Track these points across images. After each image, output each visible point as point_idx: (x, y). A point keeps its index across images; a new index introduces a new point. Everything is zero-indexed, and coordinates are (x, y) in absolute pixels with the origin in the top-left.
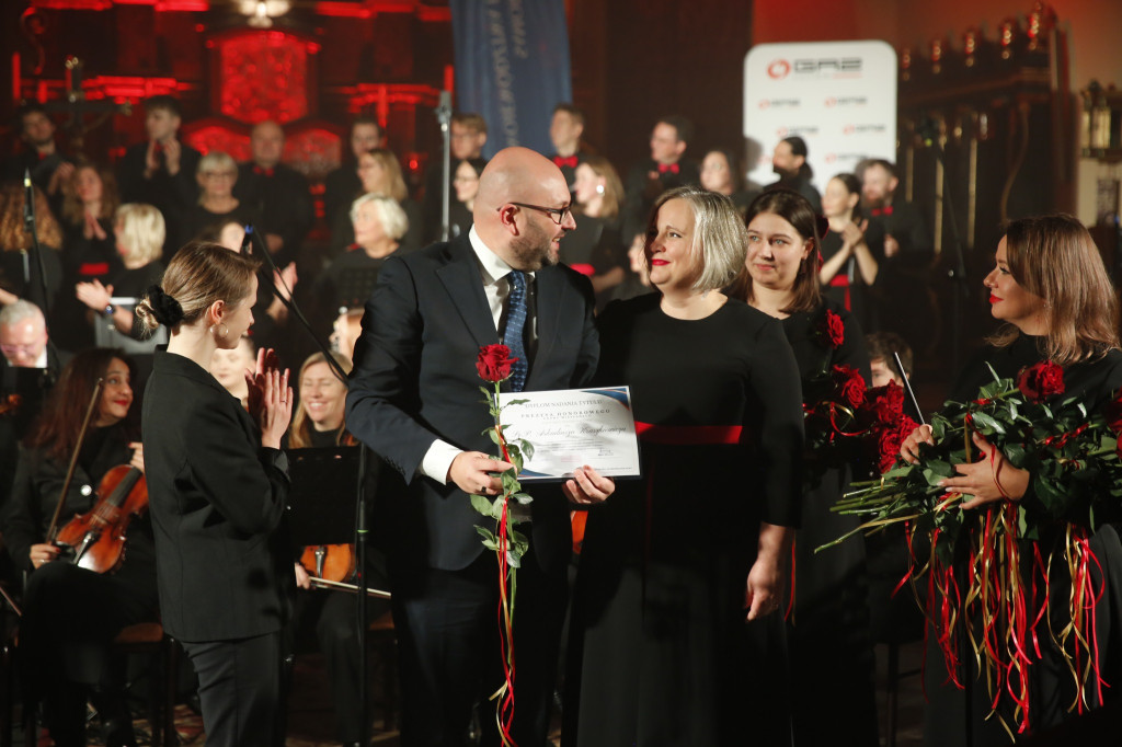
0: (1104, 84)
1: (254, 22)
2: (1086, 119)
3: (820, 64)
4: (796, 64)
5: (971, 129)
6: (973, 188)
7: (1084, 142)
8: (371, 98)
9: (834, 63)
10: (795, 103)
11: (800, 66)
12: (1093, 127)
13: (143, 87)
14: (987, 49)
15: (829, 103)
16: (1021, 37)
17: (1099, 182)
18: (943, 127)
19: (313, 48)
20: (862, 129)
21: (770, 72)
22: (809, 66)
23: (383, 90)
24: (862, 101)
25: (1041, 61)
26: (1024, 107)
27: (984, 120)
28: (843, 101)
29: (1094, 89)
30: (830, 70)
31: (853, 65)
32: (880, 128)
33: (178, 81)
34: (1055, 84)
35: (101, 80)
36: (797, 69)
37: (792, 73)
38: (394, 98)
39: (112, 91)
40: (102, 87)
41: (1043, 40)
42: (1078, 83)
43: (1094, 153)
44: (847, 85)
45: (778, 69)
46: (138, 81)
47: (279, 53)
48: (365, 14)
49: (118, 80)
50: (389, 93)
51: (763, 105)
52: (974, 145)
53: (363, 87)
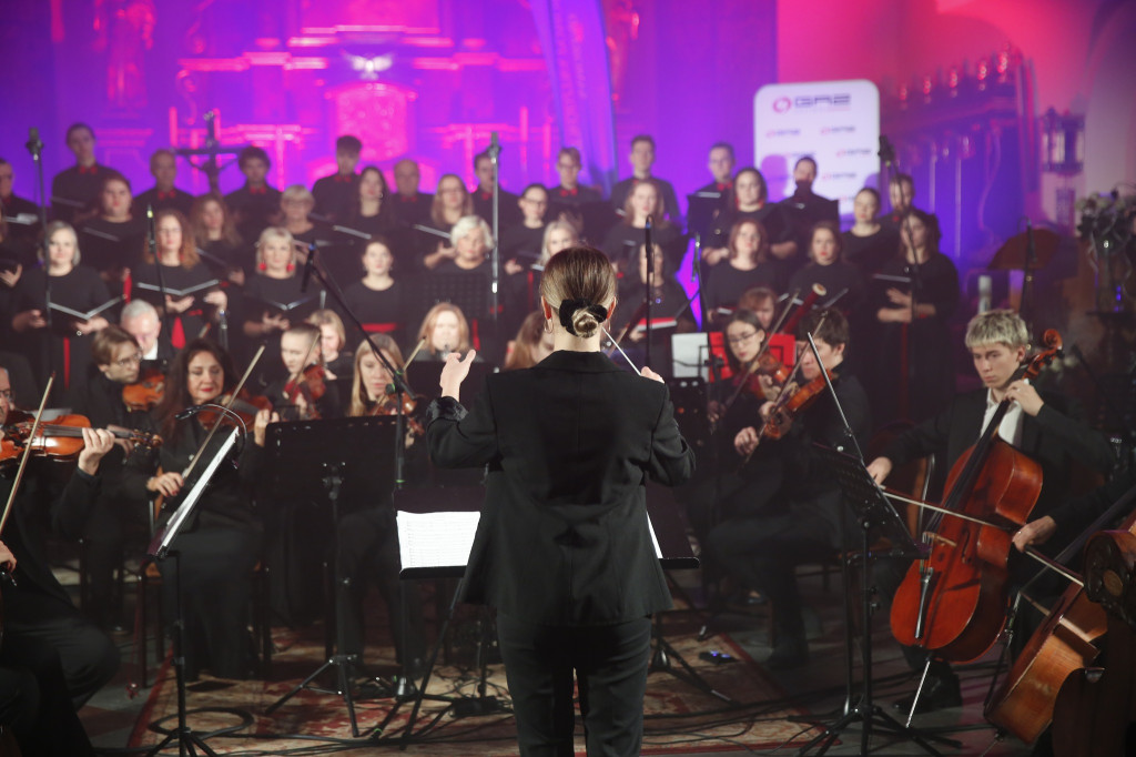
0: (1060, 110)
1: (364, 77)
2: (1045, 139)
3: (816, 99)
4: (797, 100)
5: (956, 149)
6: (959, 198)
7: (1045, 159)
8: (460, 136)
9: (827, 99)
10: (796, 132)
11: (800, 102)
12: (1051, 146)
13: (274, 132)
14: (968, 82)
15: (824, 131)
16: (994, 73)
17: (1058, 191)
18: (934, 148)
19: (412, 96)
20: (852, 152)
21: (775, 107)
22: (807, 102)
23: (469, 130)
24: (851, 129)
25: (1009, 91)
26: (996, 131)
27: (966, 142)
28: (836, 130)
29: (1051, 113)
30: (824, 105)
31: (843, 100)
32: (867, 152)
33: (302, 127)
34: (1021, 110)
35: (241, 128)
36: (797, 104)
37: (793, 108)
38: (478, 136)
39: (250, 137)
40: (241, 134)
41: (1010, 73)
42: (1040, 109)
43: (1053, 167)
44: (839, 116)
45: (782, 105)
46: (270, 128)
47: (384, 102)
48: (454, 67)
49: (254, 128)
50: (474, 131)
51: (771, 134)
52: (959, 163)
53: (453, 127)
